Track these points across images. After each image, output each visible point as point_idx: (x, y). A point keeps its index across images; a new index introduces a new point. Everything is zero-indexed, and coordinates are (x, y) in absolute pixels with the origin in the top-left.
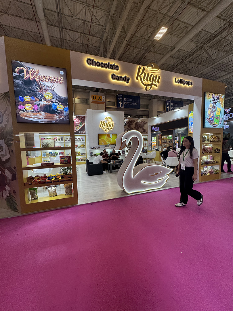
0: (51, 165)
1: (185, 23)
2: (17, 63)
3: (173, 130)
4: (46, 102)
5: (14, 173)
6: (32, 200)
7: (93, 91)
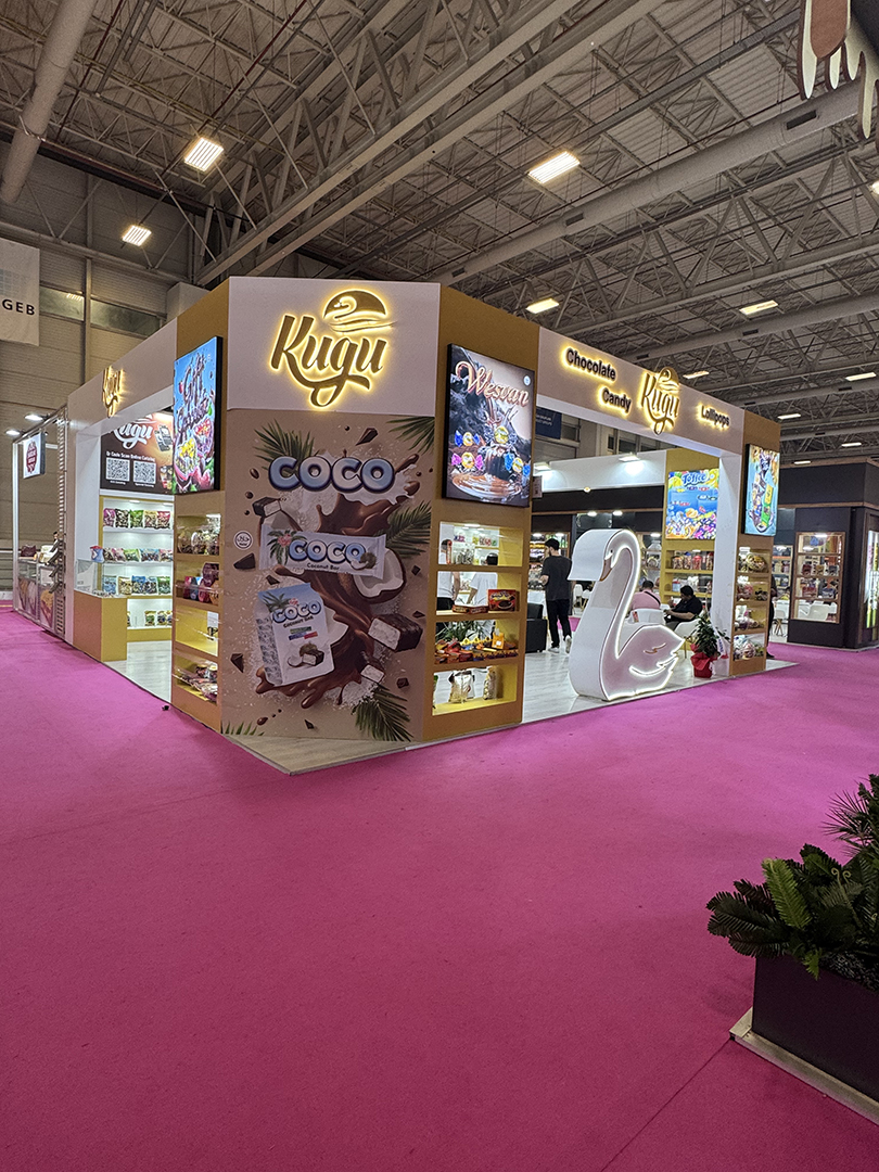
1: (613, 140)
2: (459, 351)
4: (497, 449)
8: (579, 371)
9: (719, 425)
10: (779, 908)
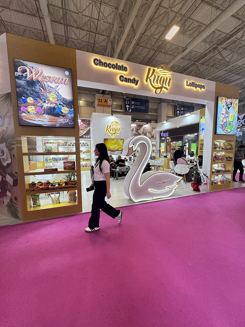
0: (55, 171)
2: (19, 61)
3: (183, 136)
4: (50, 104)
5: (15, 178)
6: (34, 207)
7: (99, 93)
8: (104, 68)
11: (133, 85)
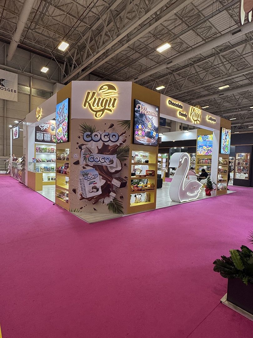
1: (181, 39)
2: (137, 101)
4: (148, 129)
5: (124, 181)
8: (172, 106)
9: (213, 122)
10: (235, 264)
11: (184, 118)
